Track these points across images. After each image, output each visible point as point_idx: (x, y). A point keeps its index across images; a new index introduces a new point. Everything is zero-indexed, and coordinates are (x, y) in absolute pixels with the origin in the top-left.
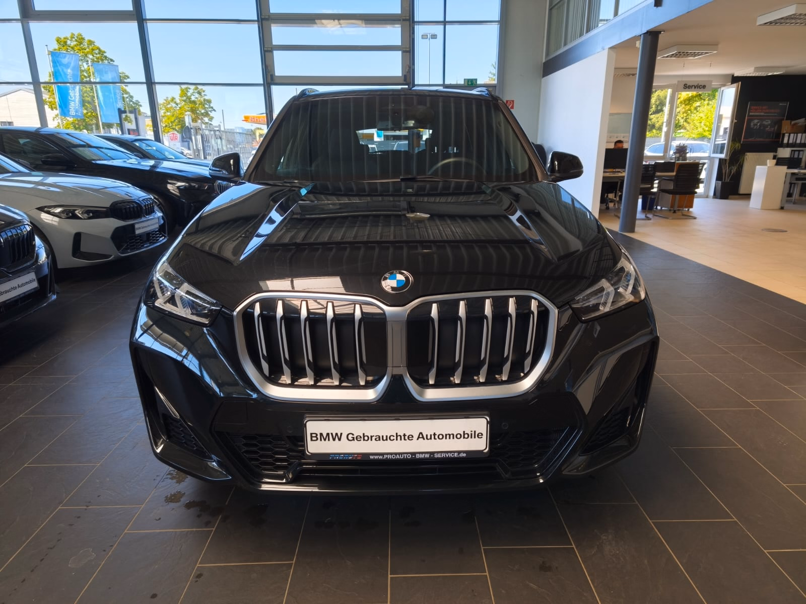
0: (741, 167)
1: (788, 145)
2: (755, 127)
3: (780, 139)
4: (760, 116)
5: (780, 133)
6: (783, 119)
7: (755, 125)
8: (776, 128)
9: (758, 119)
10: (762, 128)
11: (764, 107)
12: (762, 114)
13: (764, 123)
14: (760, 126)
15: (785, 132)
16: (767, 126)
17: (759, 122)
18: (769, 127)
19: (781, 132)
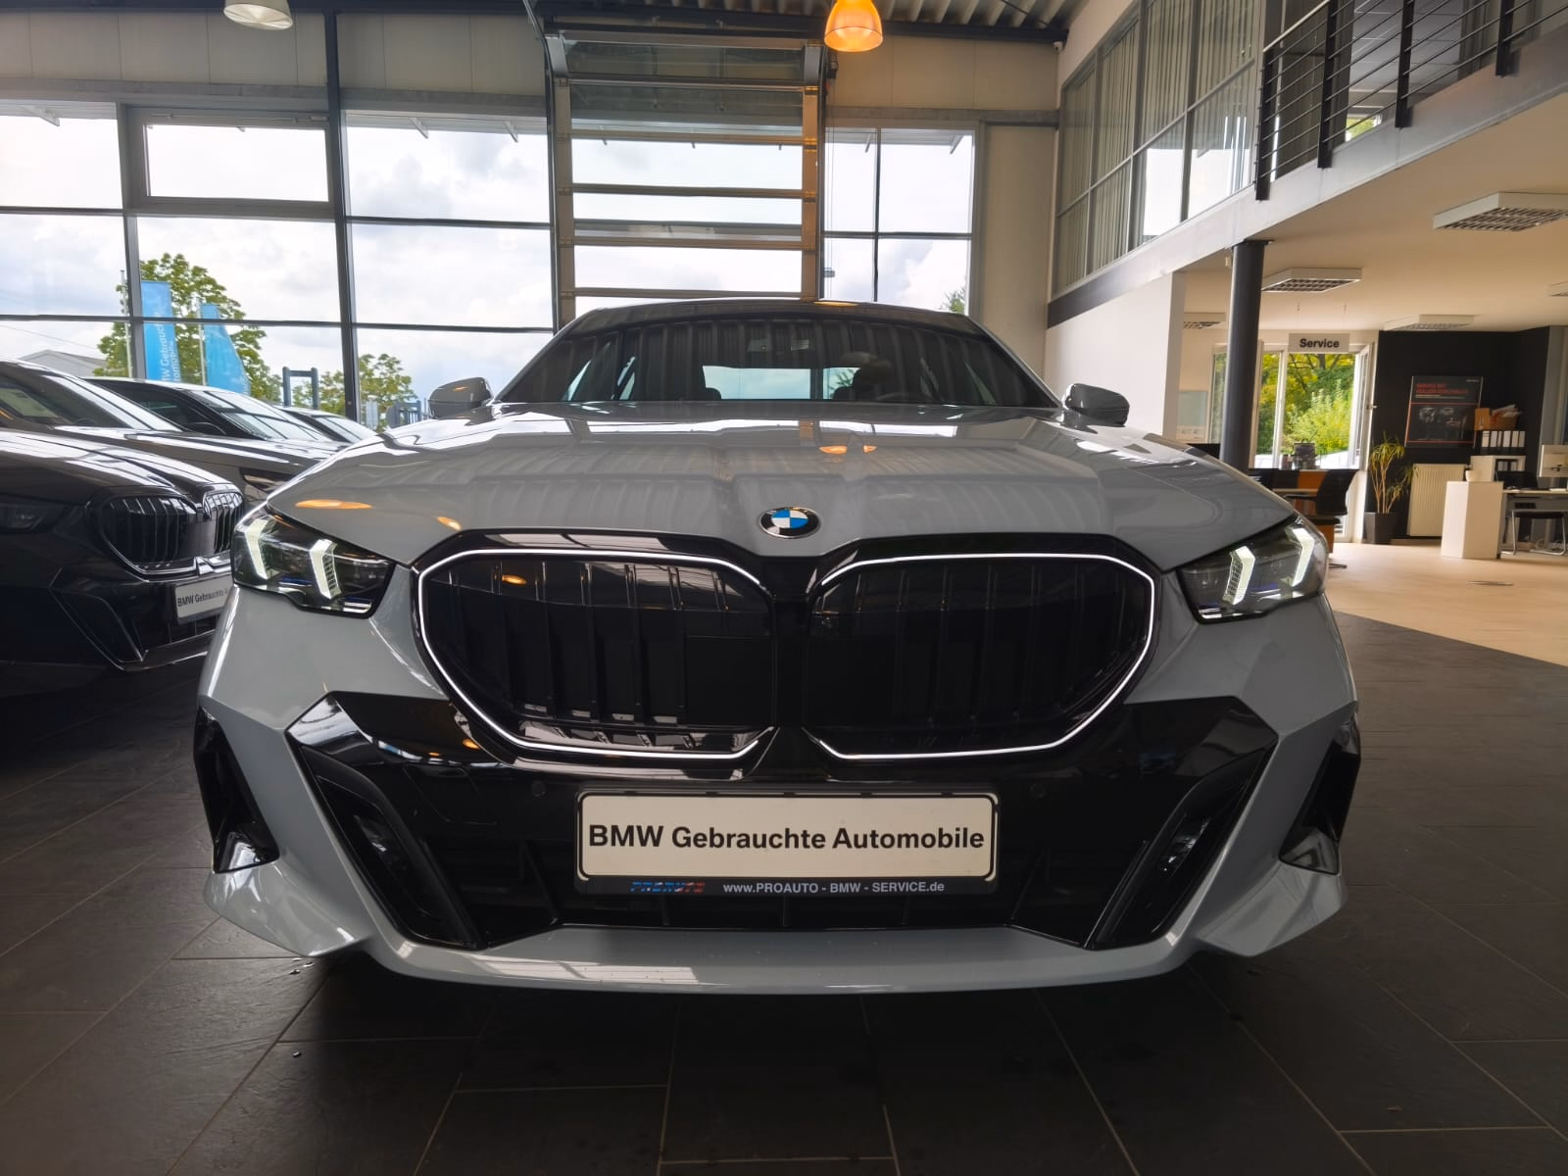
0: (1407, 488)
2: (1428, 419)
3: (1472, 440)
4: (1434, 400)
5: (1472, 431)
6: (1476, 407)
7: (1426, 415)
8: (1464, 421)
9: (1431, 406)
10: (1439, 421)
11: (1439, 386)
12: (1437, 396)
13: (1443, 412)
14: (1436, 417)
15: (1481, 428)
16: (1447, 418)
17: (1431, 411)
18: (1452, 419)
19: (1473, 425)
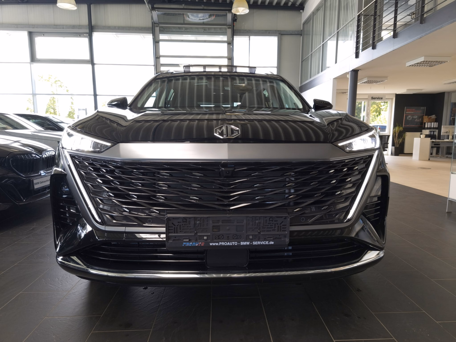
0: (404, 139)
1: (428, 128)
3: (422, 125)
5: (423, 123)
6: (424, 116)
7: (409, 118)
8: (420, 120)
9: (411, 115)
11: (414, 110)
13: (414, 117)
14: (412, 119)
15: (425, 122)
18: (417, 119)
19: (423, 121)
